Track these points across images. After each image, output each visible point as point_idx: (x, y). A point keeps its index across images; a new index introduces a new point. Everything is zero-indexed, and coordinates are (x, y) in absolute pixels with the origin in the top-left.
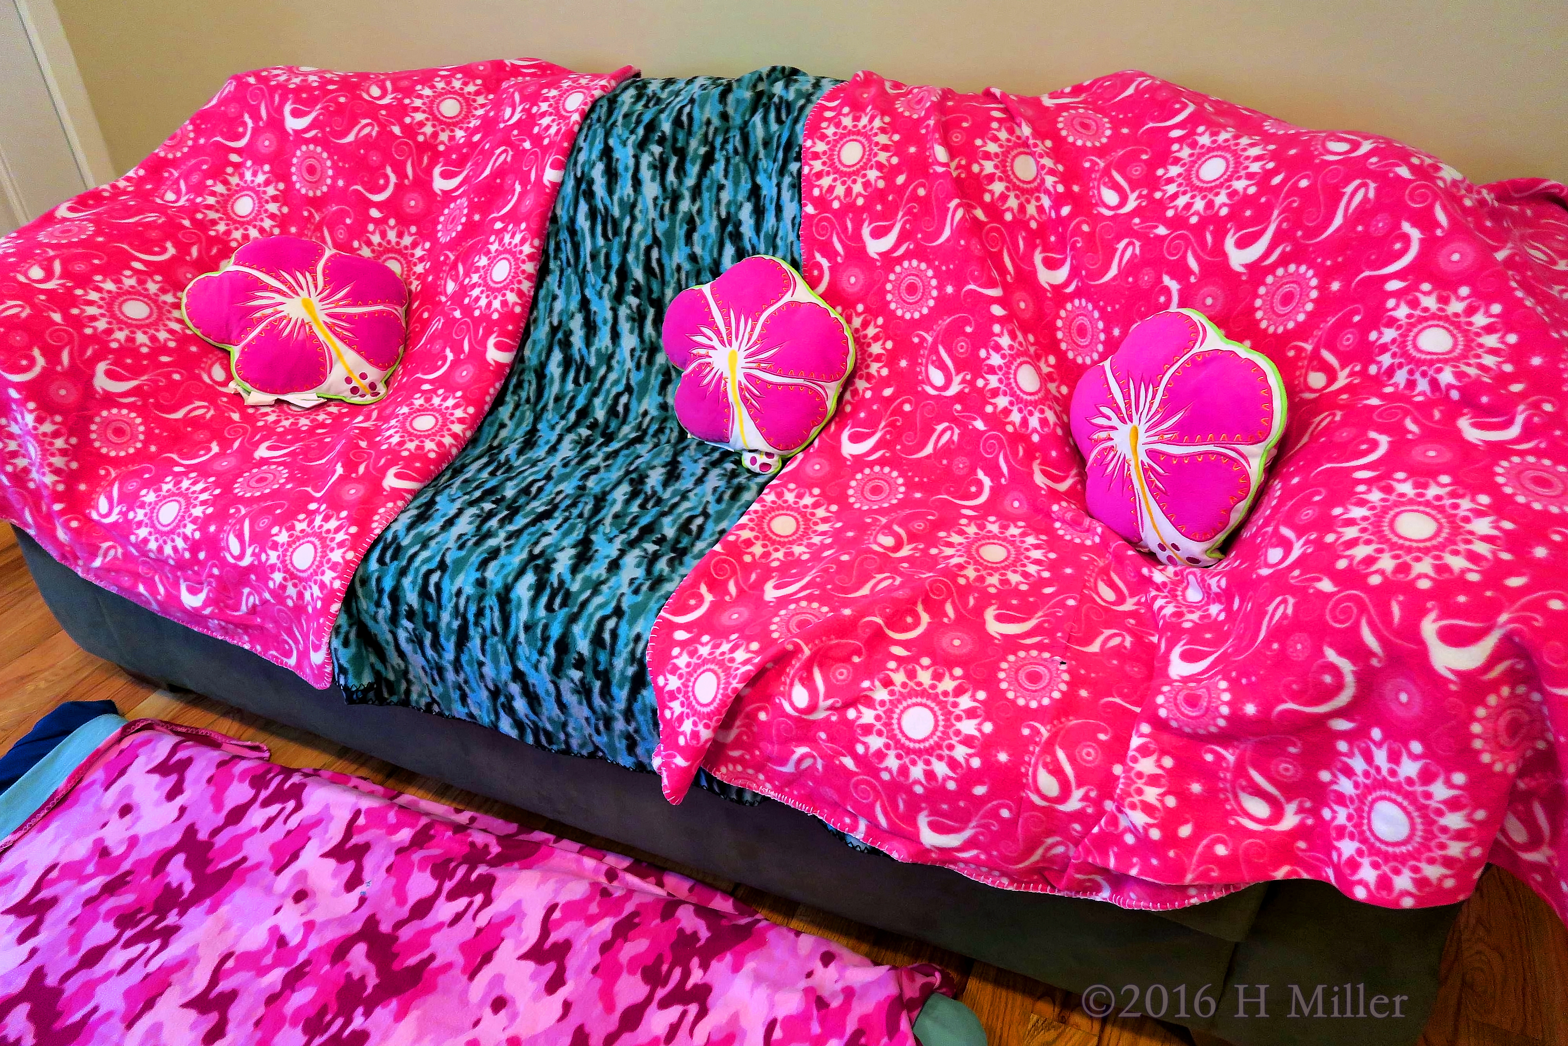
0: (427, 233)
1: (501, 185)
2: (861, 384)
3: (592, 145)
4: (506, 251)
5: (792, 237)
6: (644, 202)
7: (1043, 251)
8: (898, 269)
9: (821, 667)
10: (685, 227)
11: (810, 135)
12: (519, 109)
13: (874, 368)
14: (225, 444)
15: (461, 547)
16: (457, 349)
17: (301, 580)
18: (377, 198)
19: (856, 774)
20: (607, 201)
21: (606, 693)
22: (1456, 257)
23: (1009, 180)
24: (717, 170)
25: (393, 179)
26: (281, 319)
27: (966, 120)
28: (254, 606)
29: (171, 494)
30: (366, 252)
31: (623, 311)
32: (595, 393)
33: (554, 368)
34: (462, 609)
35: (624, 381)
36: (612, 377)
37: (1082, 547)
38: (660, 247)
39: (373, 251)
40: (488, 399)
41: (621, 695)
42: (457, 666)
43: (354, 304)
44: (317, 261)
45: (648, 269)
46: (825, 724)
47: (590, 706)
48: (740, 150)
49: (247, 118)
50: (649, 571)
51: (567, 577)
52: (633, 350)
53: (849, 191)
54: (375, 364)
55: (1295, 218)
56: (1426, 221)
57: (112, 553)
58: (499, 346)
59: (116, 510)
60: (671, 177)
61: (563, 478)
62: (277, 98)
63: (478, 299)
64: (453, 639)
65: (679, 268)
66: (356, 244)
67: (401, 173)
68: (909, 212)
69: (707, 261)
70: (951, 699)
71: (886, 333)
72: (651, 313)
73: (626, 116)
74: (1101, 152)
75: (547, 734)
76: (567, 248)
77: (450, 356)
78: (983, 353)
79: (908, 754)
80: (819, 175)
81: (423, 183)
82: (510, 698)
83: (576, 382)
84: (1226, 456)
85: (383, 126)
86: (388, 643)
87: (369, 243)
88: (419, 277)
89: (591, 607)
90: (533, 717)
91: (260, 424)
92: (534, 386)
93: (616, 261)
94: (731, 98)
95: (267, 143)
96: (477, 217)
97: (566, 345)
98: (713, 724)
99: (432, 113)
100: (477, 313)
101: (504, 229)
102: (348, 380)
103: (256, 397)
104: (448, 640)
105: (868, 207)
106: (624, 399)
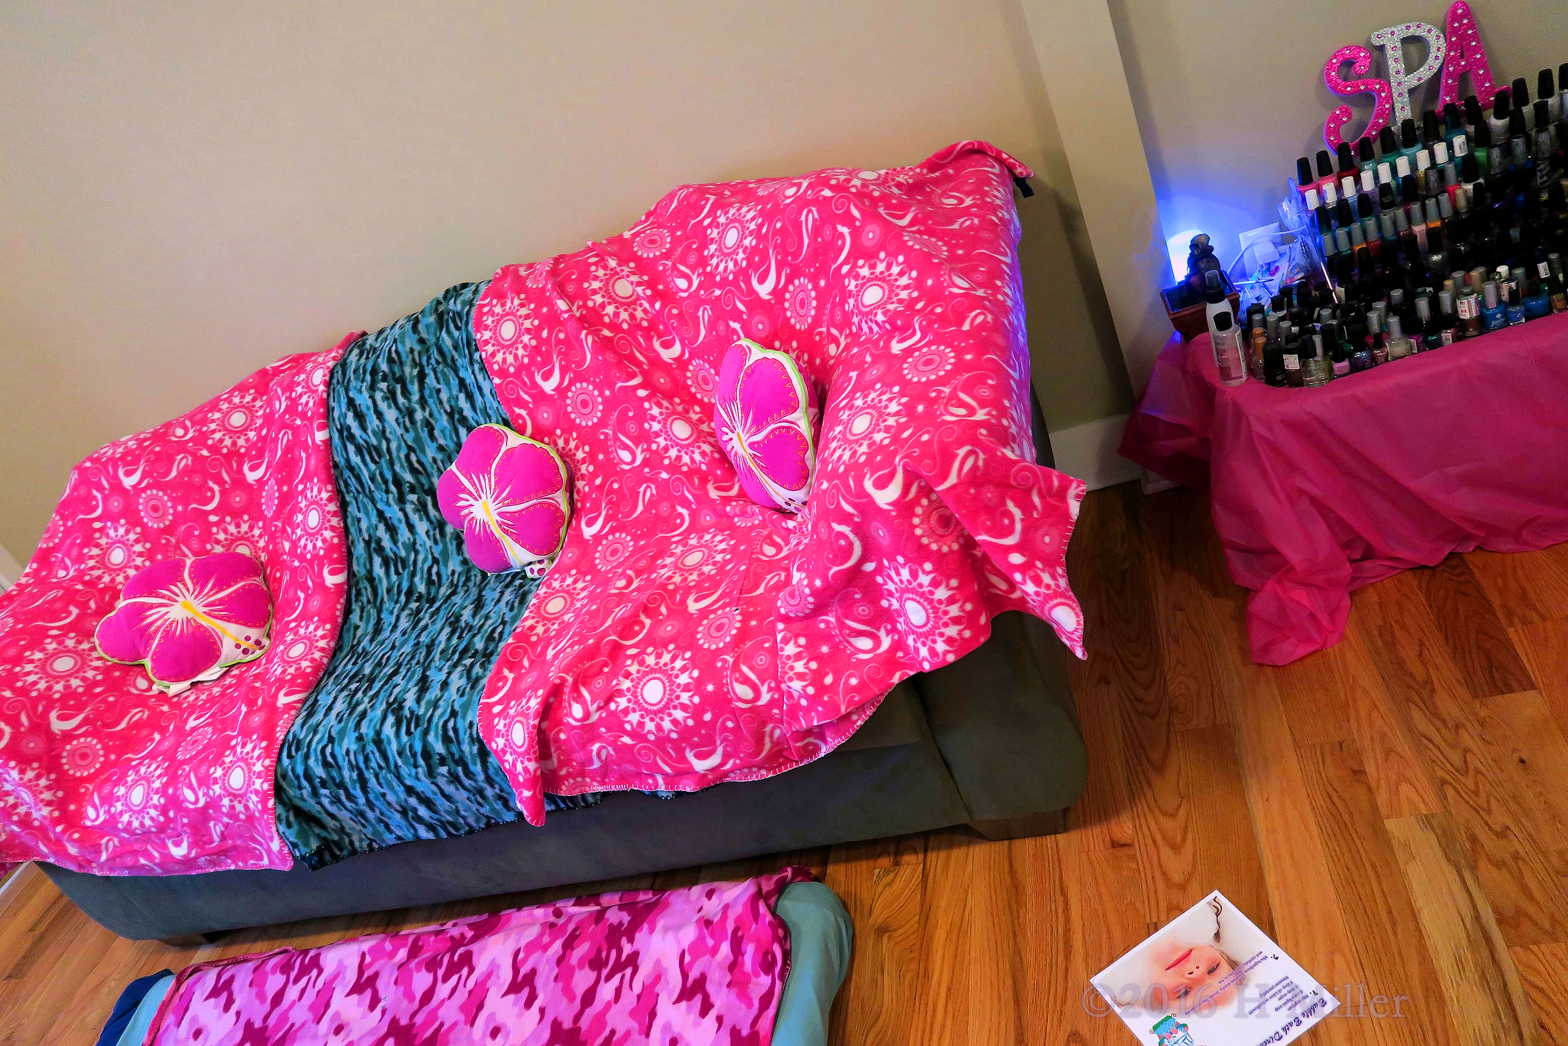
0: (257, 515)
1: (293, 457)
2: (580, 484)
3: (339, 401)
4: (311, 503)
5: (495, 404)
6: (390, 426)
7: (659, 338)
8: (570, 394)
9: (584, 685)
10: (426, 430)
11: (478, 330)
12: (283, 399)
13: (584, 469)
14: (163, 731)
15: (340, 721)
16: (305, 589)
17: (242, 796)
18: (210, 507)
19: (634, 745)
20: (365, 436)
21: (469, 774)
22: (871, 235)
23: (615, 302)
24: (430, 380)
25: (216, 488)
26: (171, 624)
27: (573, 274)
28: (222, 833)
29: (135, 782)
30: (218, 549)
31: (409, 508)
32: (413, 575)
33: (379, 570)
34: (354, 762)
35: (430, 557)
36: (421, 558)
37: (754, 527)
38: (415, 452)
39: (223, 546)
40: (338, 613)
41: (477, 768)
42: (370, 805)
43: (221, 590)
44: (183, 572)
45: (413, 471)
46: (601, 722)
47: (465, 788)
48: (440, 360)
49: (95, 493)
50: (469, 678)
51: (415, 707)
52: (427, 532)
53: (516, 357)
54: (254, 626)
55: (782, 249)
56: (848, 220)
57: (111, 844)
58: (332, 573)
59: (102, 812)
60: (401, 400)
61: (403, 644)
62: (111, 469)
63: (305, 546)
64: (358, 786)
65: (435, 460)
66: (208, 547)
67: (220, 482)
68: (560, 353)
69: (452, 446)
70: (670, 666)
71: (582, 442)
72: (429, 500)
73: (355, 371)
74: (666, 256)
75: (452, 824)
76: (353, 481)
77: (301, 595)
78: (647, 426)
79: (656, 715)
80: (493, 355)
81: (240, 482)
82: (415, 810)
83: (397, 573)
84: (783, 427)
85: (193, 454)
86: (319, 812)
87: (218, 542)
88: (264, 549)
89: (435, 720)
90: (436, 816)
91: (185, 705)
92: (369, 590)
93: (389, 476)
94: (421, 327)
95: (116, 504)
96: (285, 488)
97: (380, 550)
98: (532, 756)
99: (226, 429)
100: (309, 556)
101: (305, 488)
102: (238, 646)
103: (175, 688)
104: (355, 789)
105: (532, 362)
106: (435, 570)
